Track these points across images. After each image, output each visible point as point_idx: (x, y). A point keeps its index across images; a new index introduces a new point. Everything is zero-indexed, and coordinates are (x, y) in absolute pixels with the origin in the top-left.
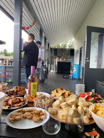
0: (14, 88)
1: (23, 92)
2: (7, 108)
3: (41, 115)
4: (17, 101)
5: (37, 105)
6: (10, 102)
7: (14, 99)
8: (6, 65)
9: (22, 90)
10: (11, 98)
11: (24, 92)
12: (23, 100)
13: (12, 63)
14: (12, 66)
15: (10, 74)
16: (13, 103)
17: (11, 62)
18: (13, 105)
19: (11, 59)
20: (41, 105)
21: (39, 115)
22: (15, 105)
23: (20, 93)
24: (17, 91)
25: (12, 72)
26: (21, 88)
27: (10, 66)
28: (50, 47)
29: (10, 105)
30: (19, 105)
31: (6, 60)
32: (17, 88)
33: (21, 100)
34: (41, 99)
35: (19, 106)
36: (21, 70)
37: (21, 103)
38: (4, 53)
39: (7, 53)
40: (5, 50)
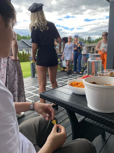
8: (93, 53)
31: (93, 48)
38: (88, 41)
39: (91, 41)
40: (89, 38)
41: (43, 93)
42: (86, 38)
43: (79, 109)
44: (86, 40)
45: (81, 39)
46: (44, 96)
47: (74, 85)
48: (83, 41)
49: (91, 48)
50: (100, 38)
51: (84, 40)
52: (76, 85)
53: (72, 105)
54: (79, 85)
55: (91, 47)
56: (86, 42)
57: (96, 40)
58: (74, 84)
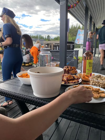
0: (65, 67)
1: (74, 71)
2: (63, 83)
3: (101, 93)
4: (71, 78)
5: (93, 84)
6: (65, 79)
7: (69, 76)
9: (73, 69)
10: (65, 75)
11: (76, 72)
12: (77, 78)
13: (56, 48)
14: (56, 50)
15: (54, 58)
16: (68, 80)
17: (56, 46)
18: (67, 81)
19: (55, 44)
20: (98, 84)
21: (98, 93)
22: (69, 82)
23: (71, 72)
24: (69, 70)
25: (59, 56)
26: (72, 68)
27: (55, 50)
28: (95, 28)
29: (65, 81)
30: (74, 81)
31: (51, 45)
32: (68, 67)
33: (74, 78)
34: (97, 78)
35: (74, 83)
36: (67, 54)
37: (76, 81)
38: (47, 39)
39: (50, 39)
40: (48, 36)
42: (45, 37)
44: (46, 38)
45: (42, 37)
47: (24, 77)
48: (43, 39)
54: (28, 76)
55: (49, 44)
56: (45, 40)
57: (54, 39)
58: (24, 75)
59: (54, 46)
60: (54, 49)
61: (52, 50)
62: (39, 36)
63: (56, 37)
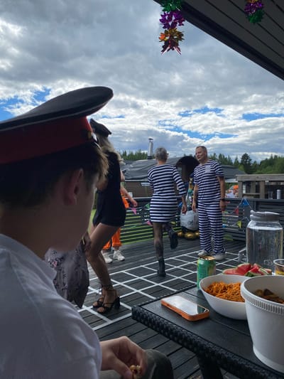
8: (258, 196)
13: (275, 193)
14: (275, 200)
19: (270, 181)
27: (271, 199)
31: (256, 183)
38: (242, 164)
39: (249, 164)
40: (245, 157)
41: (140, 306)
42: (236, 159)
43: (233, 359)
44: (237, 162)
45: (225, 159)
46: (143, 315)
47: (217, 292)
48: (231, 164)
49: (251, 184)
50: (272, 157)
51: (233, 162)
52: (222, 293)
53: (221, 351)
54: (229, 293)
55: (253, 182)
56: (236, 166)
57: (262, 162)
58: (217, 288)
59: (268, 187)
60: (267, 196)
61: (262, 198)
62: (217, 158)
63: (269, 158)
